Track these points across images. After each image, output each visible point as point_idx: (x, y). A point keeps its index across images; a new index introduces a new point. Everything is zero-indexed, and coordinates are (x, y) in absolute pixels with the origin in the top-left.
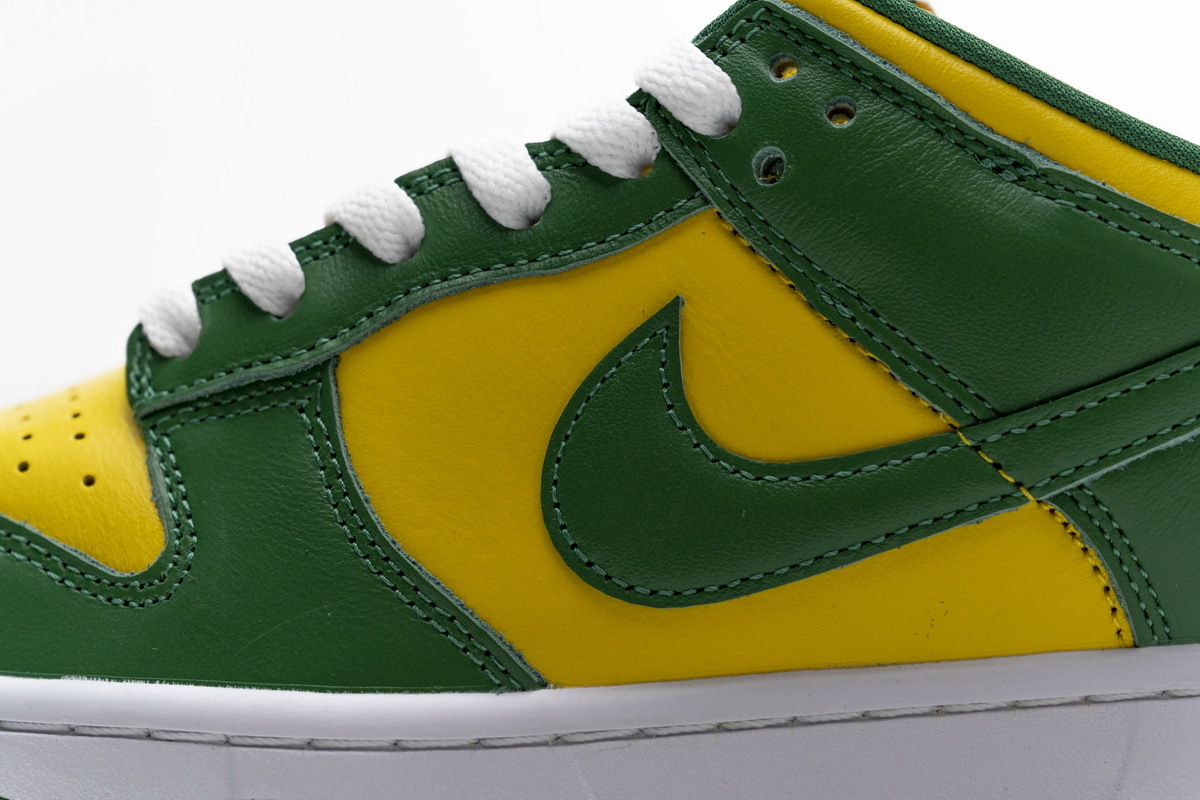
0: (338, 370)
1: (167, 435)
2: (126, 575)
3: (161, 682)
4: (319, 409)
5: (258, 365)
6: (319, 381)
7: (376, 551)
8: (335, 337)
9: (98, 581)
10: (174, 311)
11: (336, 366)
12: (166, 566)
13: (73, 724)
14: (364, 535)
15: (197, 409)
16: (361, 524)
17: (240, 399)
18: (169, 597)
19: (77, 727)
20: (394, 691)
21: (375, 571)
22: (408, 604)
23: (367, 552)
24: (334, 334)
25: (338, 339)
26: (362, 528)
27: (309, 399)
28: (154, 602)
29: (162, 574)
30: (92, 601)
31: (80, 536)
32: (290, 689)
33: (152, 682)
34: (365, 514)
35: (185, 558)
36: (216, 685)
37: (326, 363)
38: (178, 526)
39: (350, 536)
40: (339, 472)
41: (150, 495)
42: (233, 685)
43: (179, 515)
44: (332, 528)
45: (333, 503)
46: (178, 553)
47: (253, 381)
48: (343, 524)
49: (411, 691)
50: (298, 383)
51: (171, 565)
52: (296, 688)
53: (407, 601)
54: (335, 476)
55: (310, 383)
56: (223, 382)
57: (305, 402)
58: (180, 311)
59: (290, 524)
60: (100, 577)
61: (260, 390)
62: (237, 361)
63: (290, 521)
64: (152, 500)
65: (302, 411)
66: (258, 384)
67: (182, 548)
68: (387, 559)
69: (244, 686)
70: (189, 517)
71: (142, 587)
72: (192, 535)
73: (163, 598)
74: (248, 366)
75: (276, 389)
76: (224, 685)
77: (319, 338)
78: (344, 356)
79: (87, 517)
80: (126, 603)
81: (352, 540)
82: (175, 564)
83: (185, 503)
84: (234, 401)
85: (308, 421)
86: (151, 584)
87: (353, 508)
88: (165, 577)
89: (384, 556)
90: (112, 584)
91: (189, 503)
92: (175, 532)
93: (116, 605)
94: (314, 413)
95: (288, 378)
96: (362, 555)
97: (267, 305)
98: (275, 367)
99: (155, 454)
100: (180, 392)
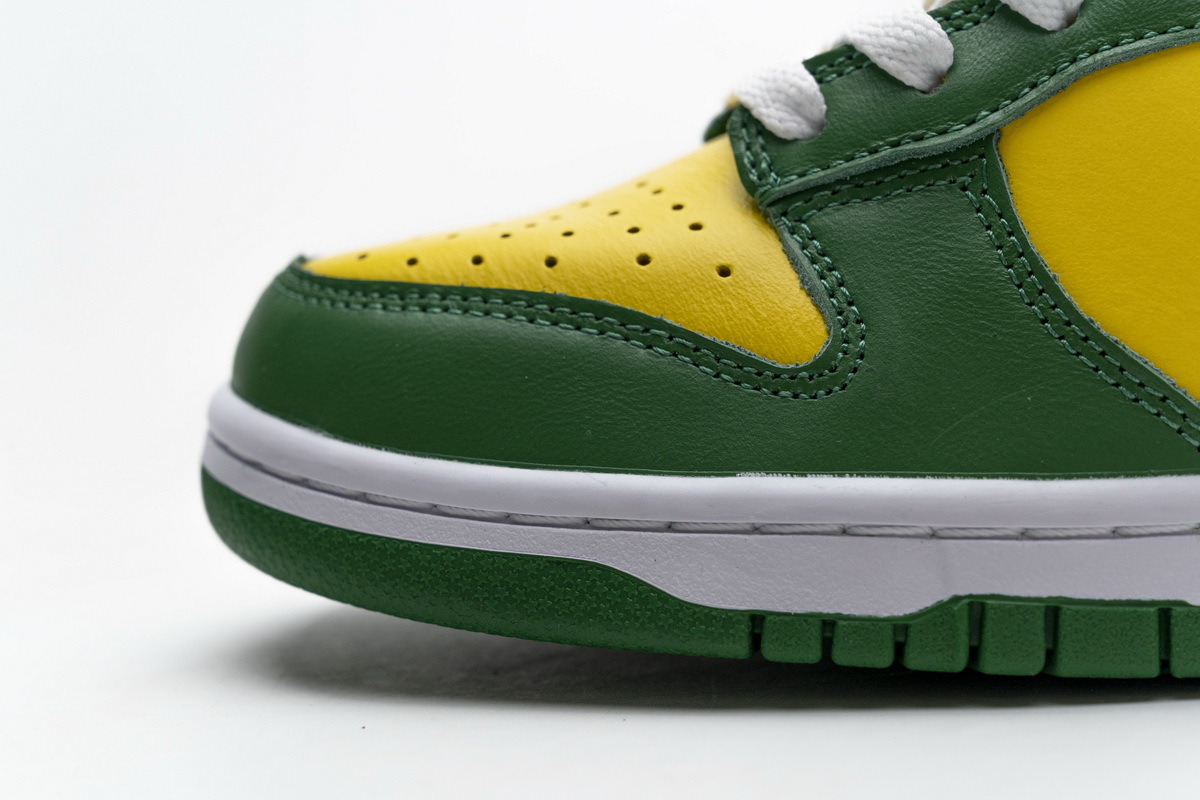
0: (1000, 144)
1: (804, 222)
2: (791, 366)
3: (851, 475)
4: (985, 187)
5: (908, 143)
6: (982, 156)
7: (1073, 331)
8: (997, 110)
9: (759, 374)
10: (793, 91)
11: (998, 140)
12: (836, 355)
13: (758, 521)
14: (1058, 314)
15: (834, 193)
16: (1053, 303)
17: (888, 179)
18: (844, 387)
19: (763, 526)
20: (1108, 476)
21: (1073, 352)
22: (1113, 385)
23: (1063, 333)
24: (995, 106)
25: (1001, 111)
26: (1054, 307)
27: (972, 176)
28: (828, 393)
29: (833, 363)
30: (757, 395)
31: (728, 328)
32: (997, 477)
33: (841, 475)
34: (1057, 293)
35: (857, 346)
36: (914, 476)
37: (990, 137)
38: (840, 314)
39: (1041, 317)
40: (1021, 250)
41: (797, 283)
42: (933, 476)
43: (838, 301)
44: (1019, 309)
45: (1017, 282)
46: (846, 342)
47: (904, 159)
48: (1031, 304)
49: (1127, 476)
50: (957, 160)
51: (840, 355)
52: (1004, 477)
53: (1112, 381)
54: (1015, 254)
55: (971, 159)
56: (864, 161)
57: (966, 179)
58: (800, 90)
59: (971, 306)
60: (761, 368)
61: (913, 169)
62: (882, 139)
63: (971, 303)
64: (802, 288)
65: (964, 189)
66: (911, 162)
67: (850, 335)
68: (1086, 339)
69: (945, 476)
70: (851, 304)
71: (811, 378)
72: (859, 322)
73: (837, 388)
74: (897, 144)
75: (931, 167)
76: (923, 476)
77: (980, 112)
78: (1006, 130)
79: (731, 309)
80: (796, 396)
81: (1044, 321)
82: (845, 353)
83: (843, 289)
84: (878, 183)
85: (974, 198)
86: (821, 375)
87: (1041, 288)
88: (836, 367)
89: (1083, 335)
90: (776, 376)
91: (848, 289)
92: (839, 320)
93: (784, 397)
94: (980, 190)
95: (946, 154)
96: (1057, 336)
97: (914, 78)
98: (935, 142)
99: (794, 242)
100: (817, 175)
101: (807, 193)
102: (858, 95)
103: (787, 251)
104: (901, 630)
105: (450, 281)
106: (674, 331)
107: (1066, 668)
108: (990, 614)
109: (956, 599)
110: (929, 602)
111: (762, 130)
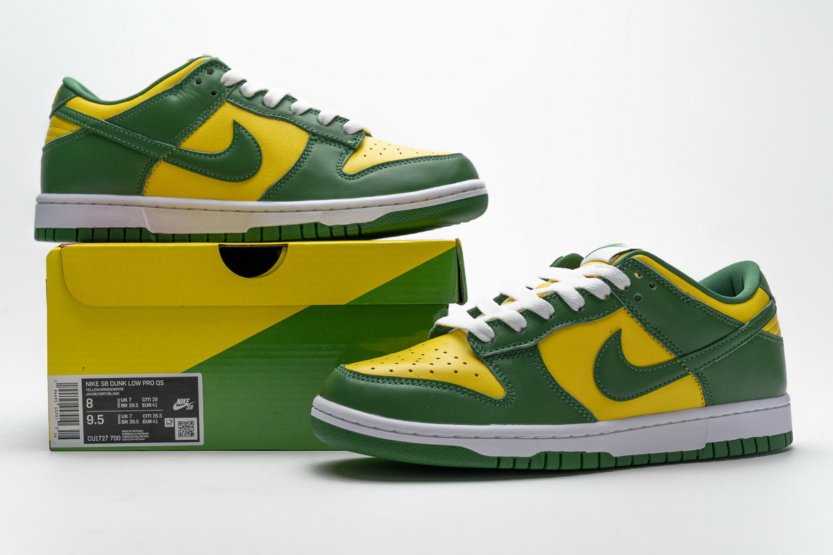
0: (539, 347)
1: (493, 363)
2: (498, 399)
5: (517, 345)
6: (535, 350)
9: (491, 401)
12: (508, 396)
15: (500, 357)
17: (513, 354)
19: (498, 437)
21: (560, 395)
23: (557, 391)
24: (537, 337)
25: (538, 339)
26: (555, 385)
28: (508, 406)
29: (508, 398)
30: (491, 406)
31: (481, 390)
35: (512, 394)
37: (537, 345)
38: (507, 386)
41: (495, 378)
43: (506, 383)
45: (546, 379)
46: (510, 393)
47: (517, 349)
48: (549, 384)
50: (530, 350)
53: (568, 402)
54: (545, 373)
55: (533, 350)
56: (507, 349)
57: (532, 355)
58: (486, 329)
60: (491, 399)
61: (519, 352)
62: (511, 344)
64: (496, 380)
65: (532, 357)
67: (510, 391)
68: (562, 392)
70: (509, 384)
71: (503, 402)
72: (512, 388)
73: (510, 404)
74: (515, 345)
75: (523, 351)
77: (533, 339)
78: (540, 343)
79: (481, 385)
80: (500, 406)
81: (553, 388)
82: (510, 396)
84: (511, 354)
85: (534, 359)
86: (506, 401)
87: (551, 380)
90: (495, 401)
91: (507, 380)
92: (507, 388)
93: (498, 406)
94: (535, 357)
95: (527, 349)
97: (517, 329)
98: (524, 345)
99: (491, 368)
100: (494, 352)
101: (493, 356)
102: (502, 333)
103: (490, 371)
104: (530, 460)
105: (385, 375)
106: (469, 390)
107: (585, 467)
108: (549, 456)
109: (541, 453)
110: (535, 454)
111: (476, 339)
